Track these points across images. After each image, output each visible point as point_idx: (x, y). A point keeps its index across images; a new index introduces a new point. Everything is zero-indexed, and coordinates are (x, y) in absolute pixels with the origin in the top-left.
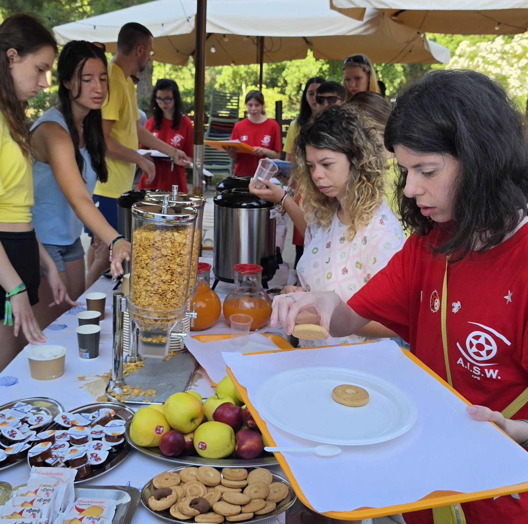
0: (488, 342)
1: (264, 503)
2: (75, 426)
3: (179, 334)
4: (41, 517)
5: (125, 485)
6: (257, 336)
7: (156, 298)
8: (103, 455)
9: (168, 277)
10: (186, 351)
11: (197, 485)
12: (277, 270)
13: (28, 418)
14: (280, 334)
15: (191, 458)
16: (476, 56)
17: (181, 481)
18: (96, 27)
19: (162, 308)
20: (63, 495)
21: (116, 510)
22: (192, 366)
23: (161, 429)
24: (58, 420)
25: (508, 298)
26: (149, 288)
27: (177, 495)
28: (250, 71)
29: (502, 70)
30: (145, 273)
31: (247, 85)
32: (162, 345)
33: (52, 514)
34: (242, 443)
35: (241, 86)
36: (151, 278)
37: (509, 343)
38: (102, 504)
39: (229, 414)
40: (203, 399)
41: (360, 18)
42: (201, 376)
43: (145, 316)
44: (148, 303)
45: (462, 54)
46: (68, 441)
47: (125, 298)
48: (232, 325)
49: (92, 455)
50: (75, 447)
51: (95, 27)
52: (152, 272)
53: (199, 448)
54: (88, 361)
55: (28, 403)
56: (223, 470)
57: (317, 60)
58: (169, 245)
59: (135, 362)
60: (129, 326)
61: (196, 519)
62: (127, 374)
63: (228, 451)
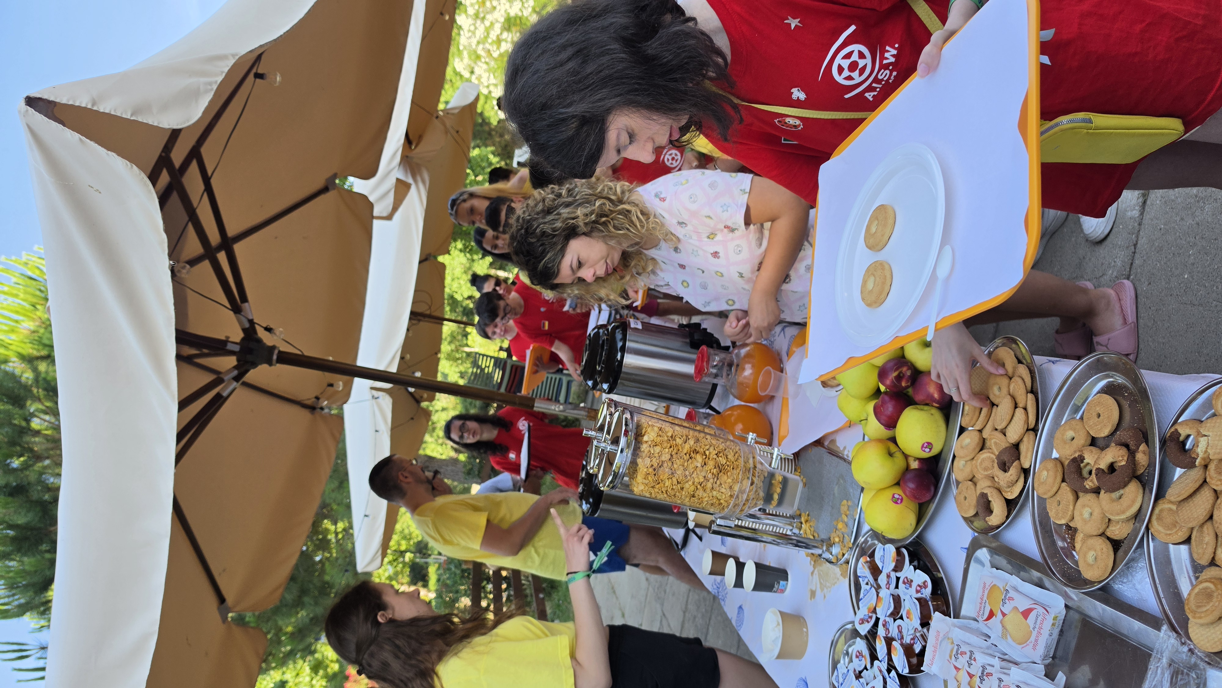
0: (848, 56)
1: (1016, 379)
2: (875, 609)
3: (774, 457)
4: (993, 666)
5: (965, 555)
6: (789, 366)
7: (724, 478)
8: (921, 577)
9: (699, 458)
10: (797, 455)
11: (979, 461)
12: (708, 331)
13: (855, 670)
14: (791, 337)
15: (941, 464)
16: (475, 52)
17: (971, 480)
18: (367, 514)
19: (737, 473)
20: (967, 634)
21: (997, 569)
22: (819, 450)
23: (896, 496)
24: (864, 630)
25: (794, 23)
26: (709, 485)
27: (989, 487)
28: (449, 339)
29: (497, 21)
30: (689, 487)
31: (467, 345)
32: (785, 481)
33: (990, 652)
34: (931, 397)
35: (466, 352)
36: (697, 480)
37: (853, 28)
38: (987, 586)
39: (890, 408)
40: (864, 439)
41: (408, 186)
42: (833, 441)
43: (745, 497)
44: (728, 490)
45: (470, 70)
46: (895, 620)
47: (717, 519)
48: (772, 394)
49: (917, 592)
50: (903, 612)
51: (366, 516)
52: (689, 477)
53: (930, 452)
54: (790, 584)
55: (835, 666)
56: (963, 425)
57: (448, 252)
58: (657, 449)
59: (801, 523)
60: (753, 522)
61: (1026, 466)
62: (816, 535)
63: (938, 416)
